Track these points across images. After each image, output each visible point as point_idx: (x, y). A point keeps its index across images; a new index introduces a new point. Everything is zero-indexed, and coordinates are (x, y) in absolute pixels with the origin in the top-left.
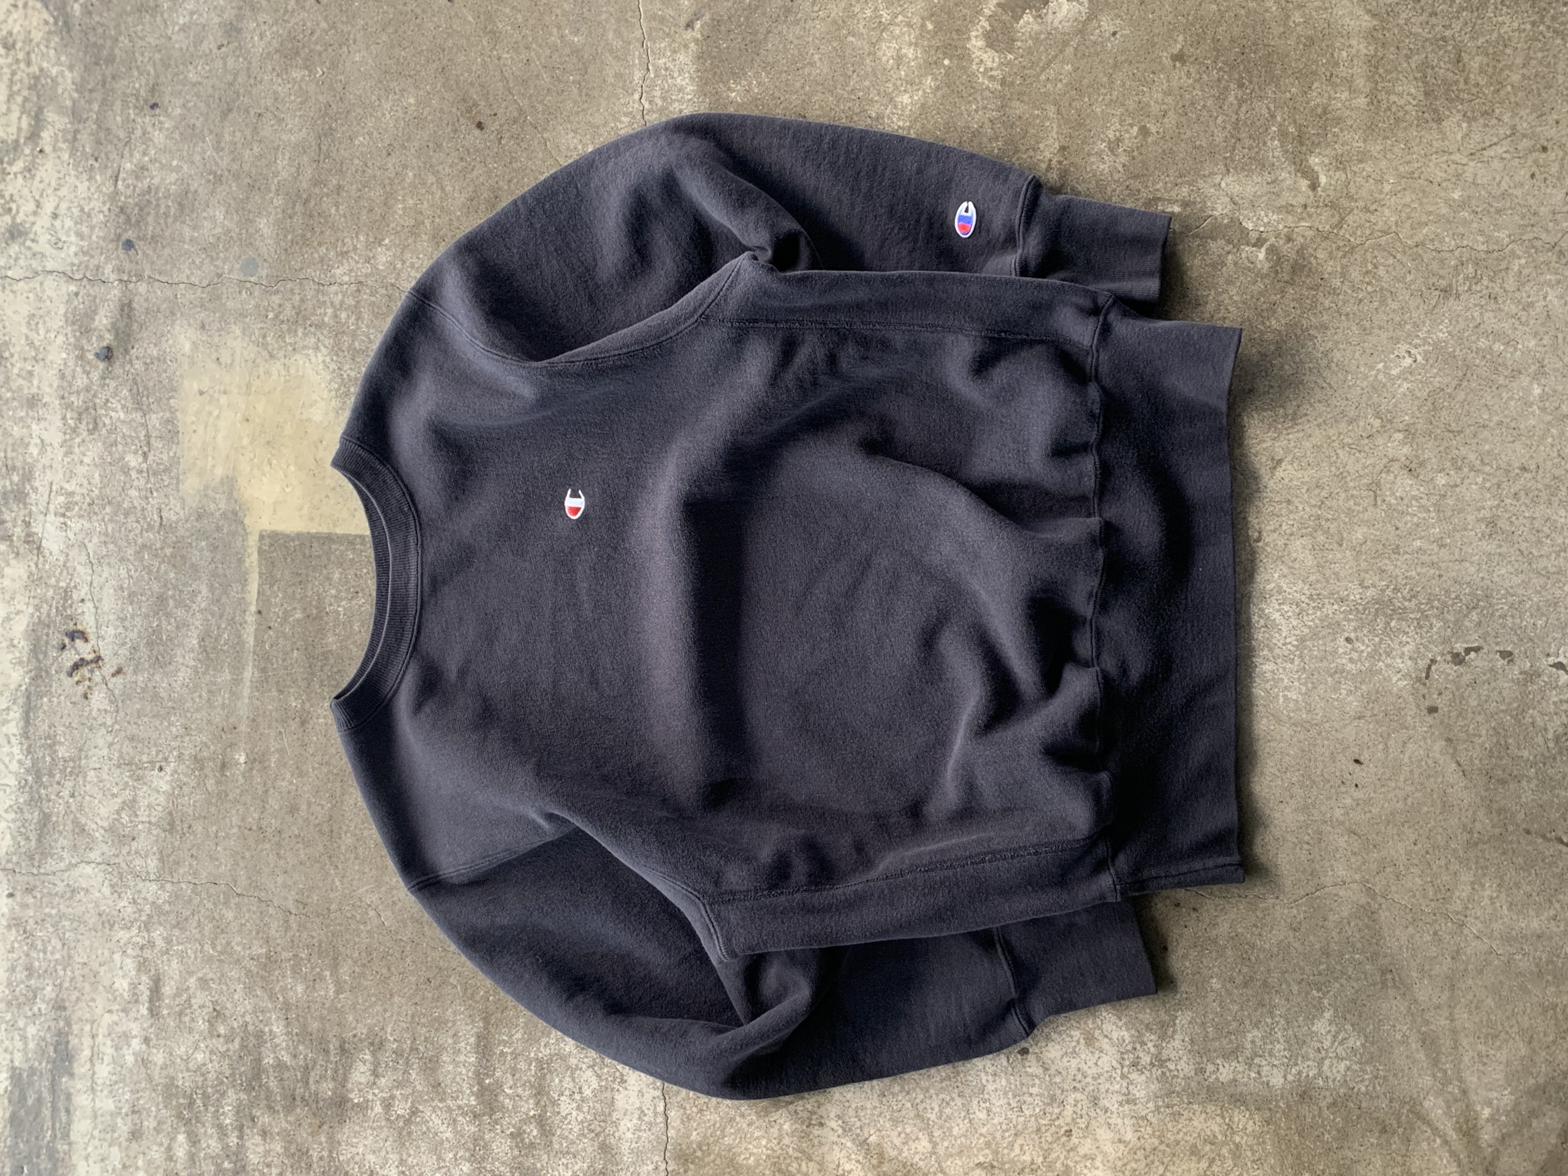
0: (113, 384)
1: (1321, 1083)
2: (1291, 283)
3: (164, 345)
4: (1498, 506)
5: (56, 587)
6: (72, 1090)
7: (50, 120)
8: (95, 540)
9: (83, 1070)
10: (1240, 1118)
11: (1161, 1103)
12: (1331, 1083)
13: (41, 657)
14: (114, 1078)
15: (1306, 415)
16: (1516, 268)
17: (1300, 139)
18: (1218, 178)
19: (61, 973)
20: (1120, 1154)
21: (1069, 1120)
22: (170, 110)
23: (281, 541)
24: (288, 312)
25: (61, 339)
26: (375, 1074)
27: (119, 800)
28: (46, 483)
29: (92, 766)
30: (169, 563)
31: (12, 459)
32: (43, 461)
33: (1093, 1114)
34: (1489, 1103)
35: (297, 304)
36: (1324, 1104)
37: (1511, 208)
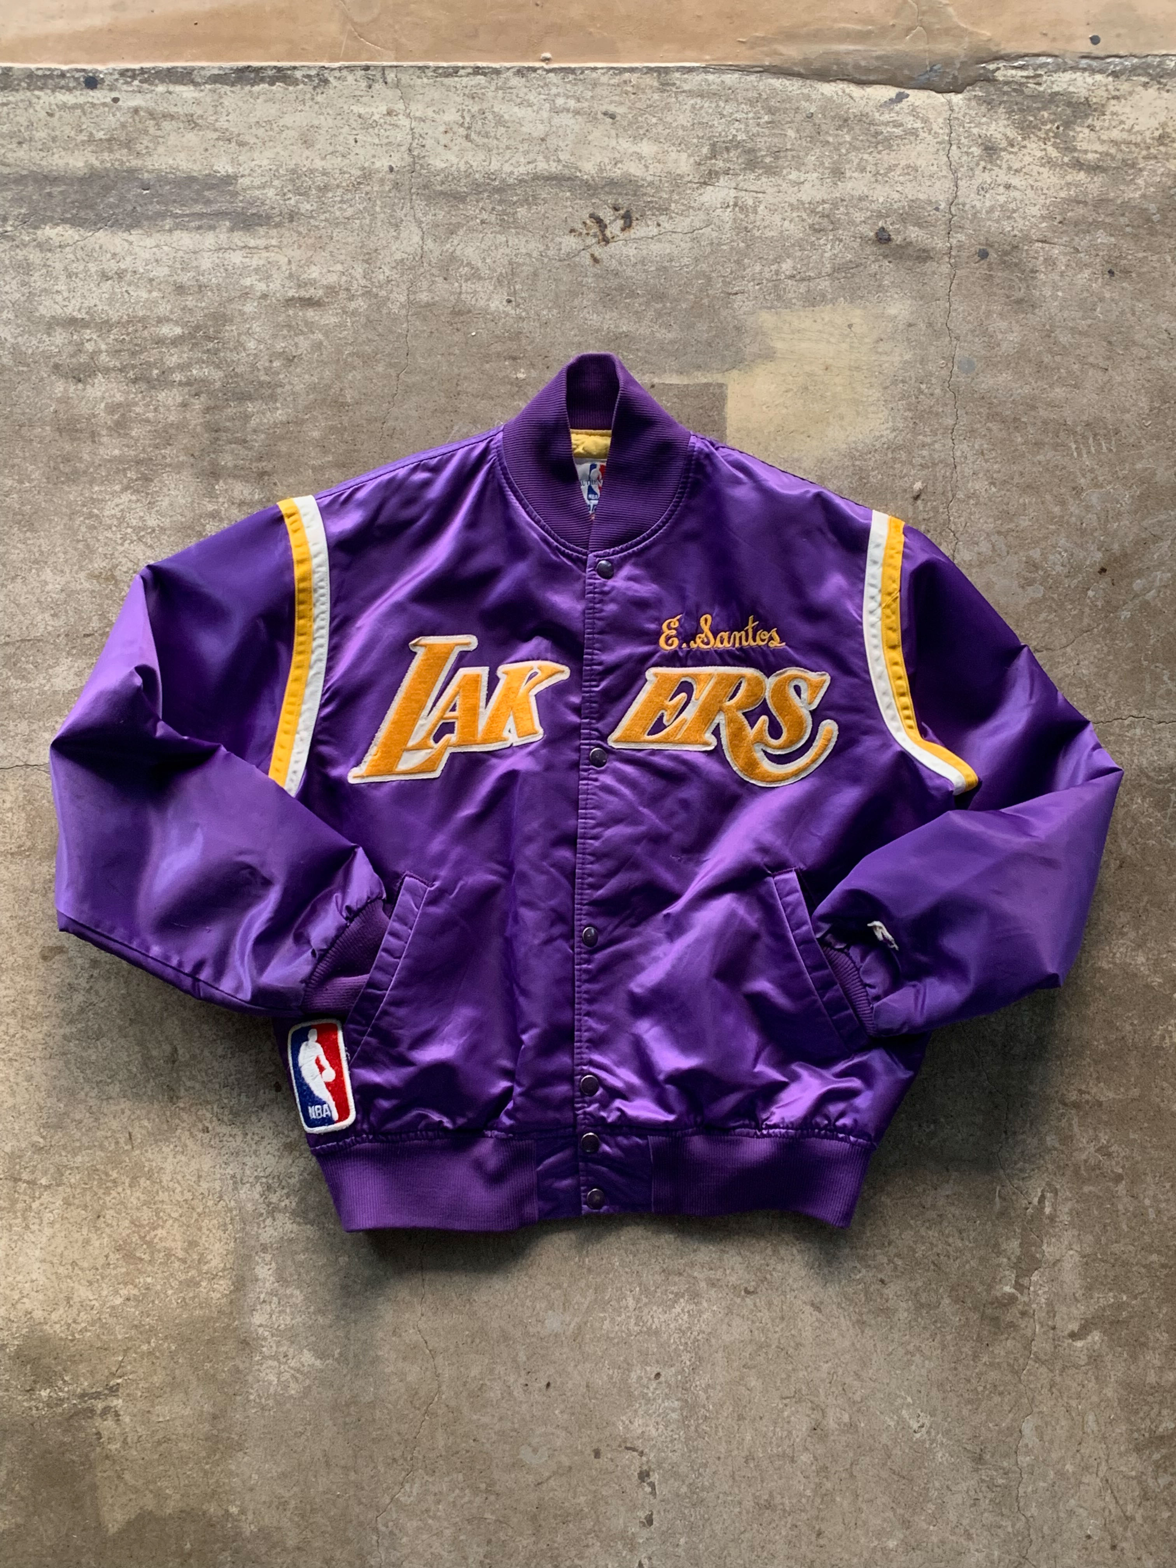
0: (856, 245)
1: (257, 1358)
2: (983, 1317)
3: (893, 290)
4: (784, 1510)
5: (670, 200)
6: (218, 230)
7: (1096, 179)
8: (714, 234)
9: (236, 240)
10: (223, 1285)
11: (234, 1213)
12: (256, 1367)
13: (607, 189)
14: (230, 268)
15: (863, 1332)
16: (1004, 1524)
17: (1116, 1322)
18: (1077, 1247)
19: (323, 217)
20: (188, 1177)
21: (218, 1130)
22: (1108, 288)
23: (717, 403)
24: (927, 402)
25: (896, 196)
26: (242, 503)
27: (479, 265)
28: (764, 188)
29: (510, 238)
30: (695, 302)
31: (786, 156)
32: (784, 185)
33: (223, 1151)
34: (243, 1512)
35: (934, 409)
36: (238, 1362)
37: (1058, 1518)
